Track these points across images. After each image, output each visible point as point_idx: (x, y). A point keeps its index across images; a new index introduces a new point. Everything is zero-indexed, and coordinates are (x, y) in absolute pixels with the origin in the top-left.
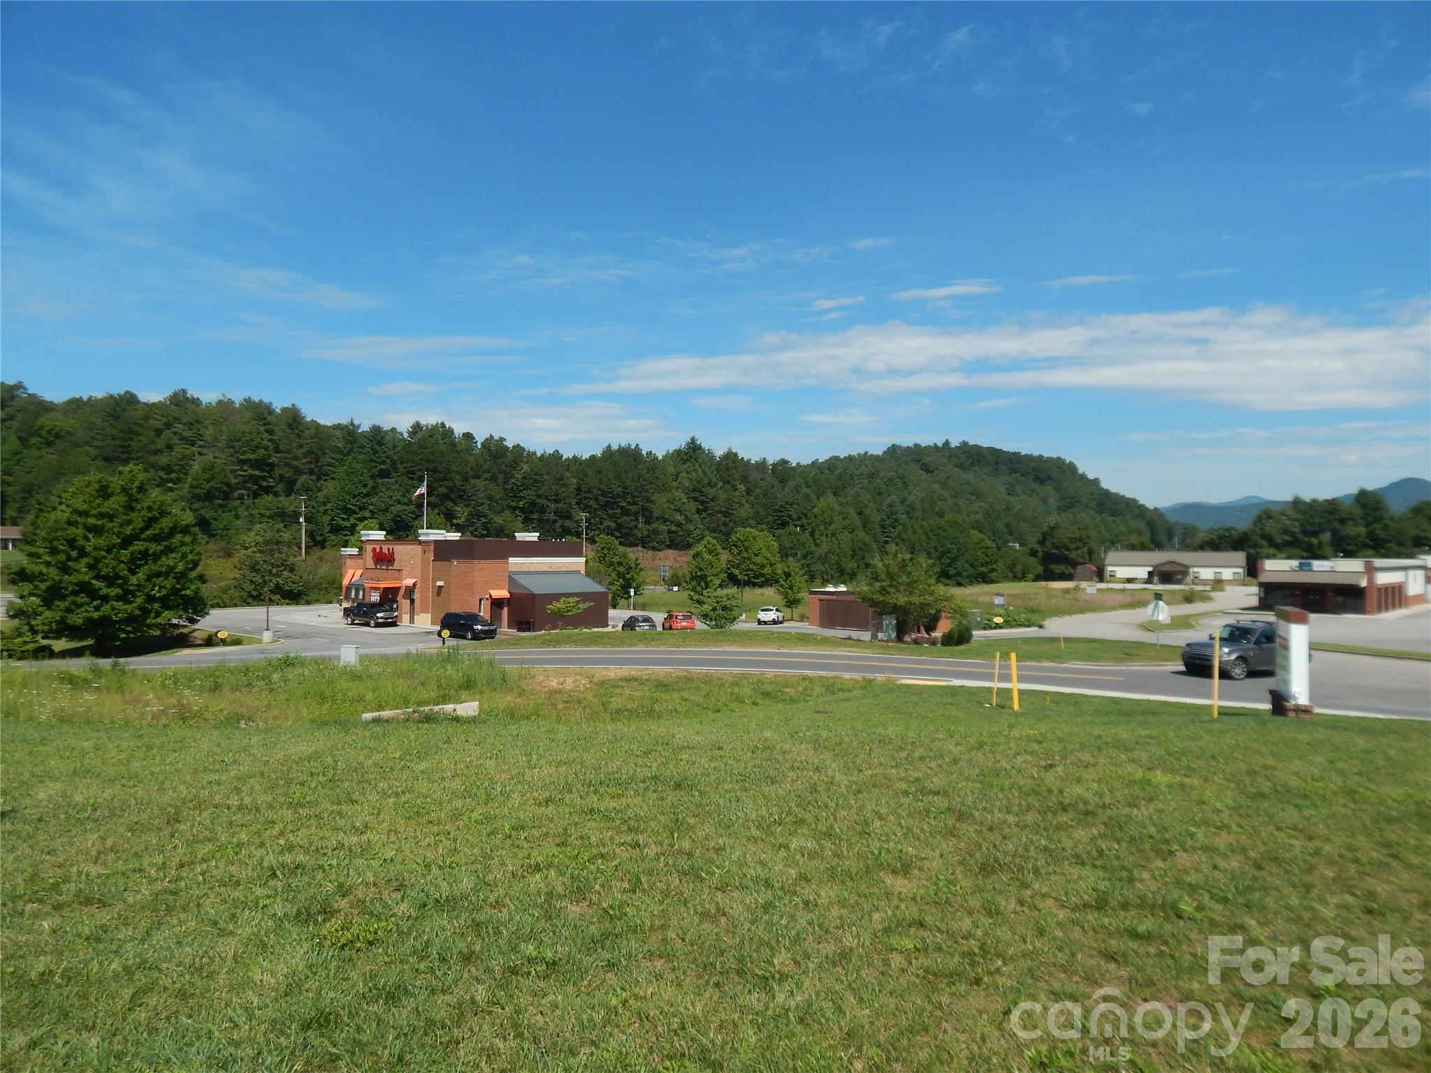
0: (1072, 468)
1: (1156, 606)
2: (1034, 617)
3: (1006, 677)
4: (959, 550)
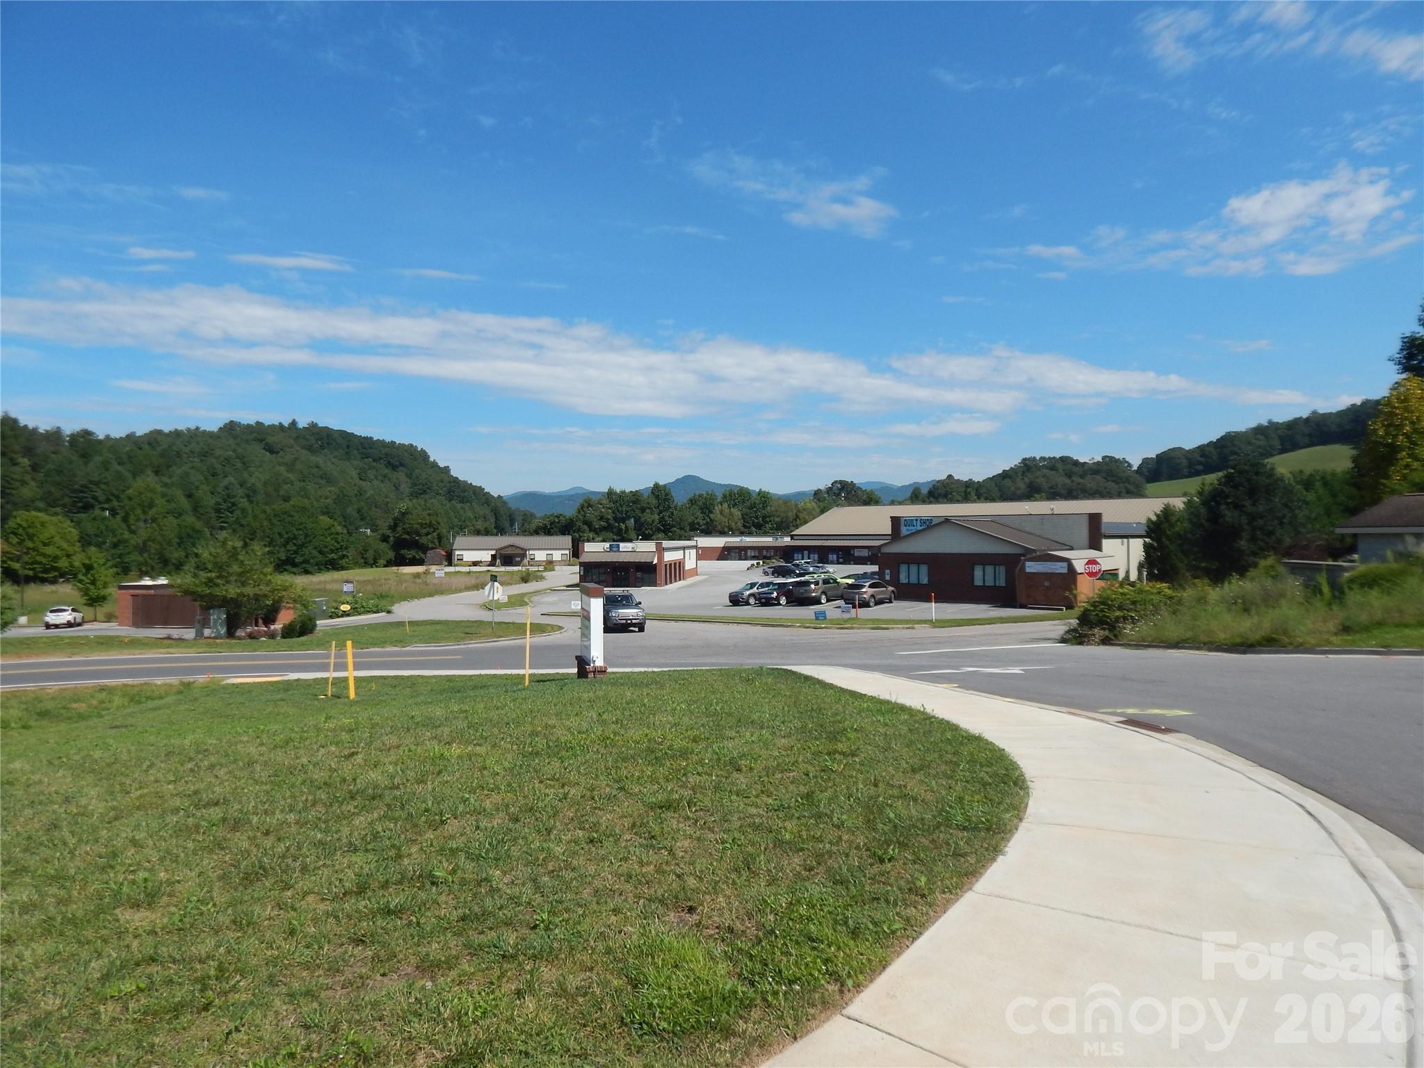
0: (424, 455)
1: (493, 586)
2: (383, 603)
3: (342, 666)
4: (307, 536)
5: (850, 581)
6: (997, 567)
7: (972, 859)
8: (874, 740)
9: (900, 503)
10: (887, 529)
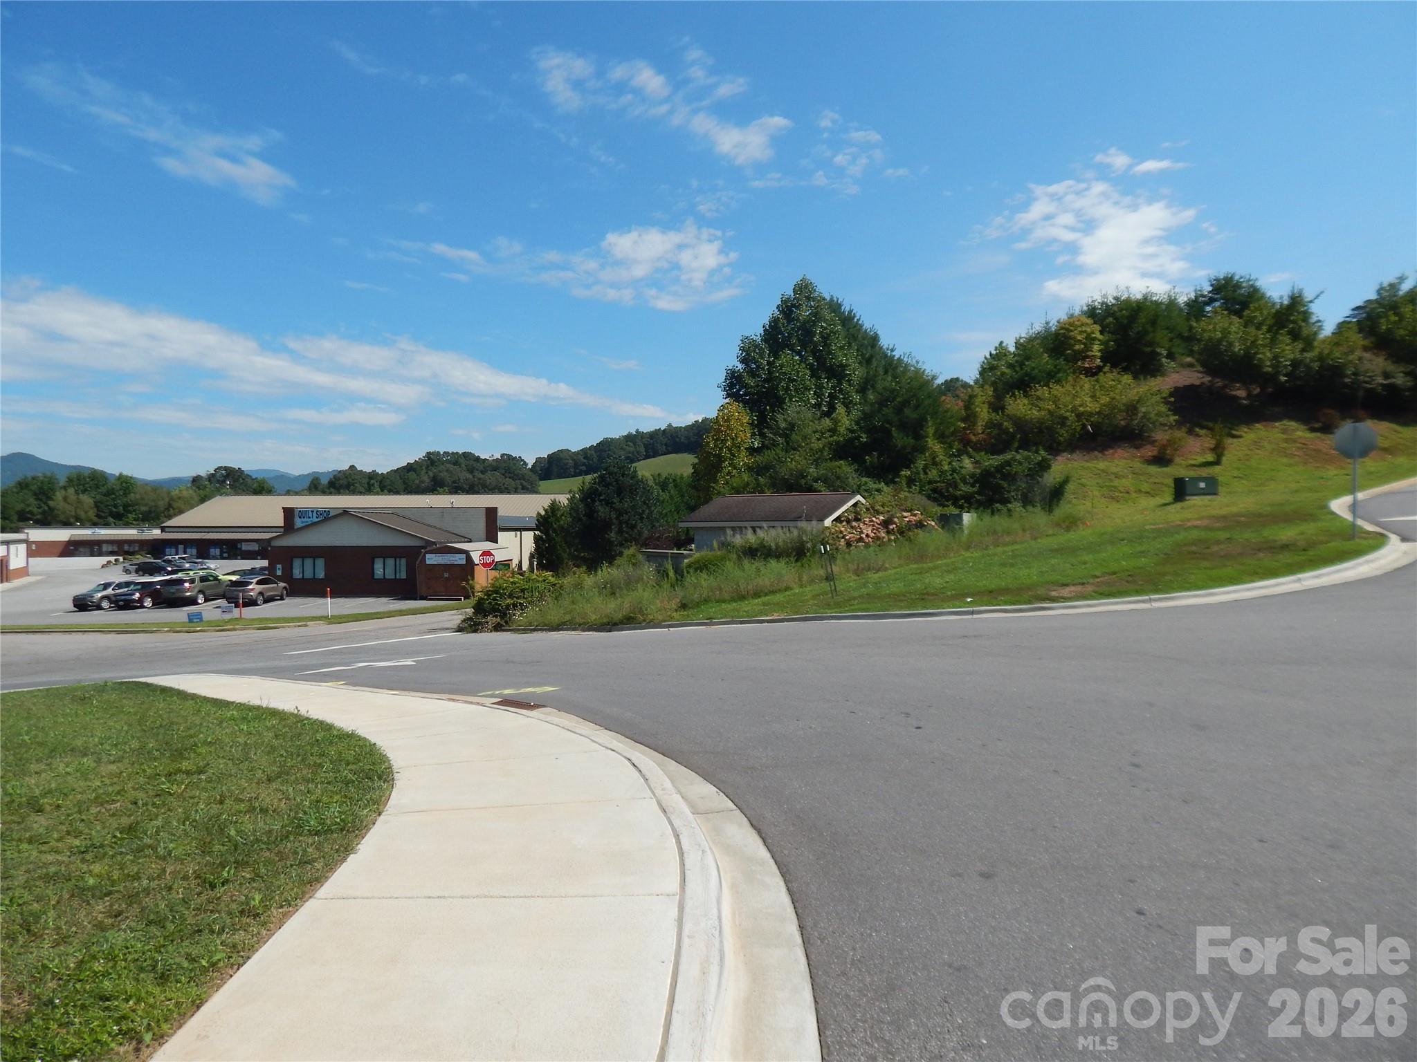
5: (234, 578)
6: (398, 560)
7: (318, 865)
8: (230, 751)
9: (297, 493)
10: (279, 521)
